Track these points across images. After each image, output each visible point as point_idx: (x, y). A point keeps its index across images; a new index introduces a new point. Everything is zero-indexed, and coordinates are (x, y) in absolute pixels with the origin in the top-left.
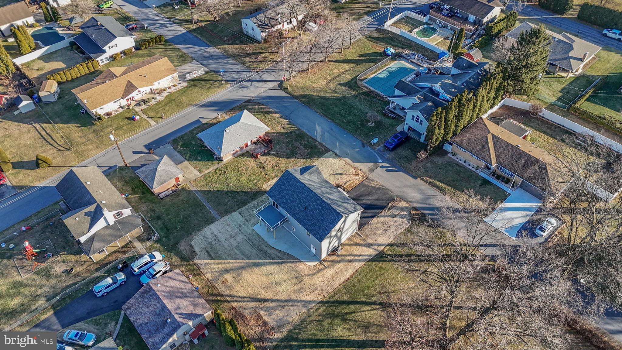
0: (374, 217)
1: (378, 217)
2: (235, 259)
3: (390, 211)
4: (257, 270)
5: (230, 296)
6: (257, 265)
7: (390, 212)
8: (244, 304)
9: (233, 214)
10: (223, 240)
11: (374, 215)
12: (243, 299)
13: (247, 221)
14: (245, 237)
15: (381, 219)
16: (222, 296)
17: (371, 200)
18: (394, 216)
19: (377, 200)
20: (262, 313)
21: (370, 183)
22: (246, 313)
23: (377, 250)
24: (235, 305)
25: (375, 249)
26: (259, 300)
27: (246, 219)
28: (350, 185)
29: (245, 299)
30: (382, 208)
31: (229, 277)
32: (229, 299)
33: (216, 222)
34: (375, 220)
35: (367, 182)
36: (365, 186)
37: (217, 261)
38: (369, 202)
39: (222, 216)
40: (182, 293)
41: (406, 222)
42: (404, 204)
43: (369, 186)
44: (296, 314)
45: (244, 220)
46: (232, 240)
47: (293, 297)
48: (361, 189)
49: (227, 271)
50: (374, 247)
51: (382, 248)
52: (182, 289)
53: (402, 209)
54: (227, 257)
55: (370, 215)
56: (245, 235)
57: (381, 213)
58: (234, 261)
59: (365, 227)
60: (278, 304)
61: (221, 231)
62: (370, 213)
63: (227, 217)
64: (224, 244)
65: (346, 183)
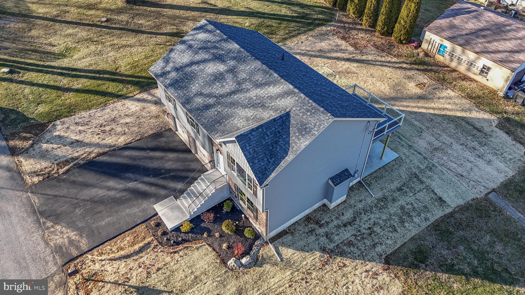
1: (110, 147)
2: (415, 113)
3: (76, 154)
5: (405, 69)
7: (79, 152)
9: (461, 202)
10: (457, 146)
11: (119, 152)
13: (416, 176)
14: (410, 143)
15: (110, 140)
16: (418, 70)
17: (102, 188)
19: (86, 185)
21: (71, 242)
23: (150, 94)
25: (154, 96)
27: (422, 182)
28: (133, 244)
29: (379, 63)
32: (405, 66)
33: (493, 186)
34: (122, 141)
35: (78, 248)
36: (91, 234)
37: (449, 113)
38: (112, 183)
39: (486, 198)
40: (484, 36)
41: (59, 127)
43: (80, 231)
44: (302, 42)
45: (424, 179)
46: (437, 144)
48: (108, 224)
50: (154, 99)
51: (138, 96)
52: (489, 42)
53: (44, 155)
54: (434, 118)
55: (127, 153)
56: (411, 146)
57: (100, 155)
58: (416, 110)
59: (151, 132)
60: (329, 55)
61: (469, 165)
62: (127, 157)
63: (473, 196)
64: (451, 140)
65: (141, 250)
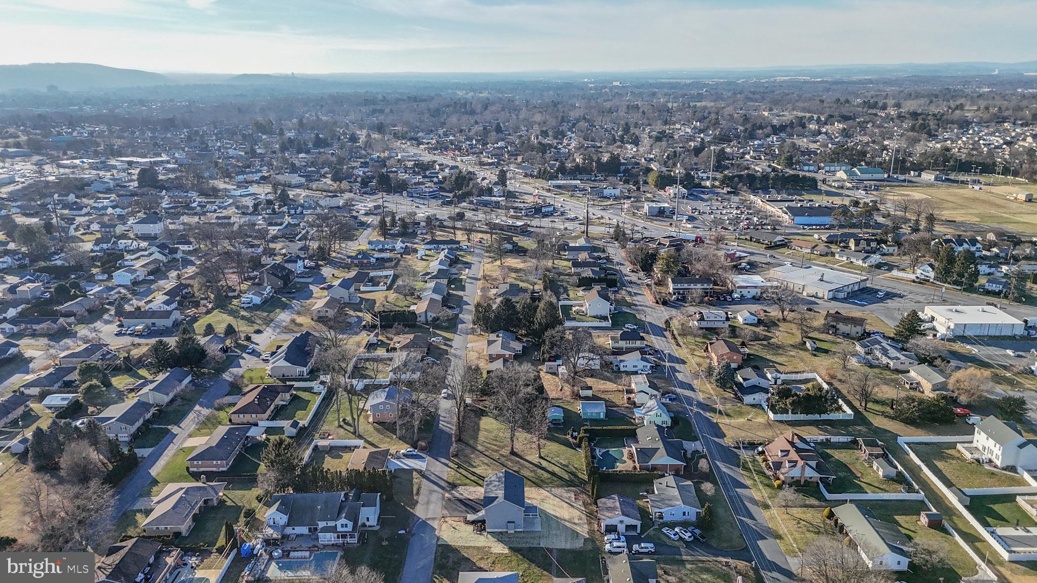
0: (469, 499)
4: (558, 515)
6: (557, 517)
8: (579, 506)
12: (577, 509)
18: (462, 494)
20: (573, 499)
22: (581, 503)
24: (584, 509)
26: (569, 504)
30: (460, 500)
31: (576, 521)
42: (447, 495)
47: (552, 497)
49: (575, 523)
